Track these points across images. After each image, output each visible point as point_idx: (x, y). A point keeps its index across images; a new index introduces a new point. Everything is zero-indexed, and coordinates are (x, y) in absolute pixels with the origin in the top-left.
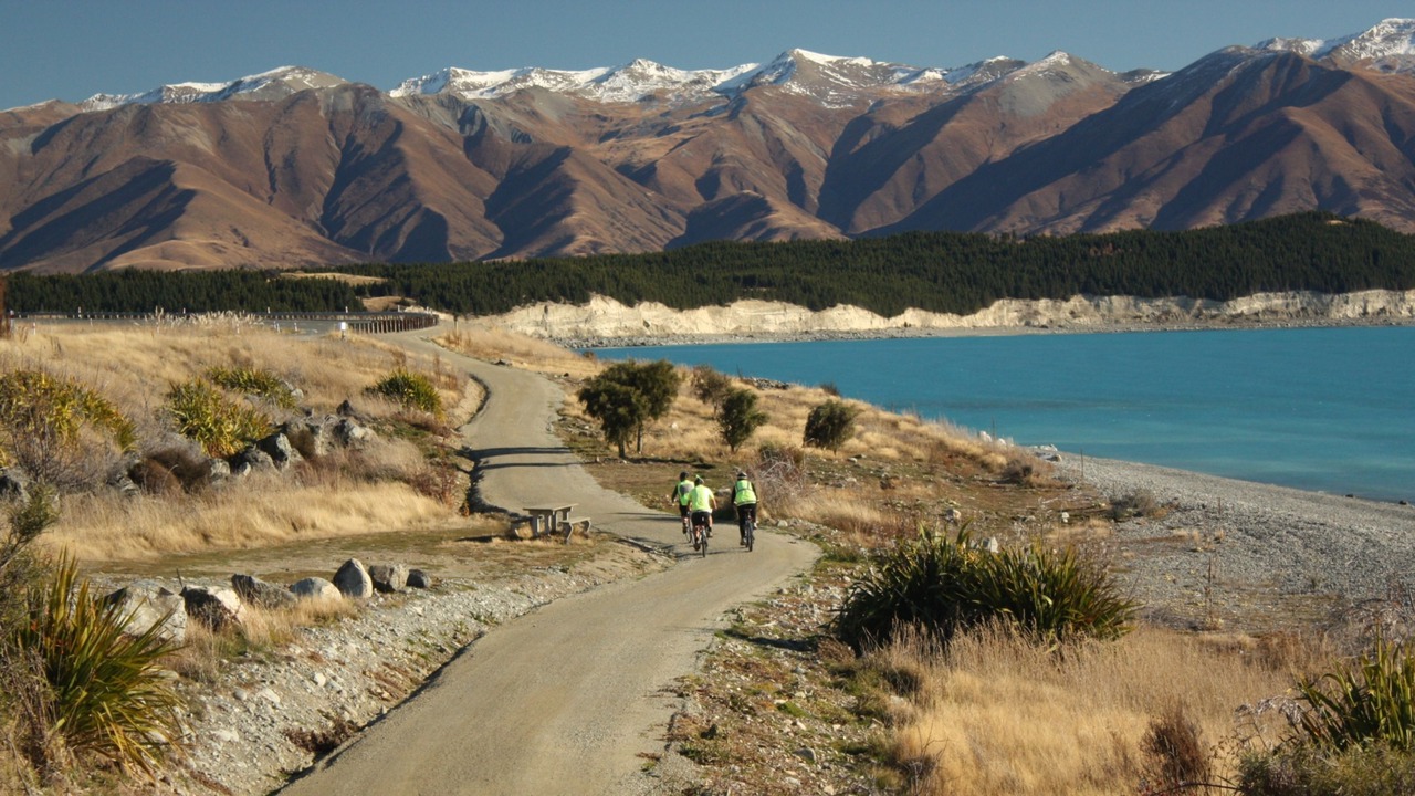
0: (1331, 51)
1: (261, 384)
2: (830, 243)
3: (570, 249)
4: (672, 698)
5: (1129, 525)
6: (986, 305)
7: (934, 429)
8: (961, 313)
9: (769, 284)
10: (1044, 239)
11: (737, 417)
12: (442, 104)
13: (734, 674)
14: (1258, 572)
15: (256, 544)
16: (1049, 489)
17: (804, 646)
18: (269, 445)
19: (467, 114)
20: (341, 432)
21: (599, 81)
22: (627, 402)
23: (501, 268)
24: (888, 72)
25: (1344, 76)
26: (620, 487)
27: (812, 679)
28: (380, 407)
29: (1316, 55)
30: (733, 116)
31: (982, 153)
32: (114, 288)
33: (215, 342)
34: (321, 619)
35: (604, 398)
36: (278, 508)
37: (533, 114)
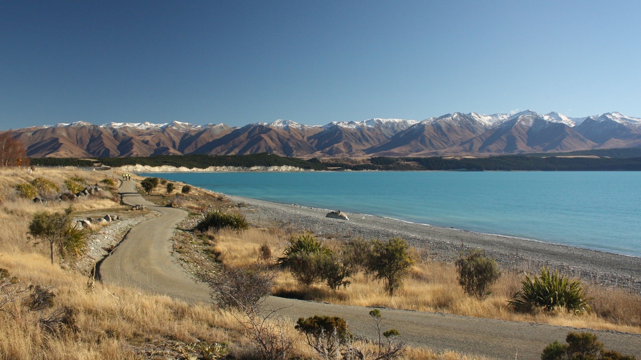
0: (268, 125)
1: (81, 180)
2: (180, 156)
3: (132, 155)
4: (172, 241)
5: (242, 208)
6: (208, 167)
7: (204, 190)
8: (203, 168)
9: (169, 163)
10: (218, 156)
11: (170, 188)
12: (109, 129)
13: (181, 236)
14: (265, 217)
15: (84, 211)
16: (226, 201)
17: (192, 231)
18: (84, 192)
19: (114, 131)
20: (96, 189)
21: (139, 126)
22: (150, 185)
23: (120, 159)
24: (191, 126)
25: (271, 129)
26: (149, 200)
27: (194, 237)
28: (103, 185)
29: (266, 125)
30: (163, 132)
31: (208, 140)
32: (47, 161)
33: (72, 172)
34: (104, 226)
35: (145, 184)
36: (88, 204)
37: (127, 131)
